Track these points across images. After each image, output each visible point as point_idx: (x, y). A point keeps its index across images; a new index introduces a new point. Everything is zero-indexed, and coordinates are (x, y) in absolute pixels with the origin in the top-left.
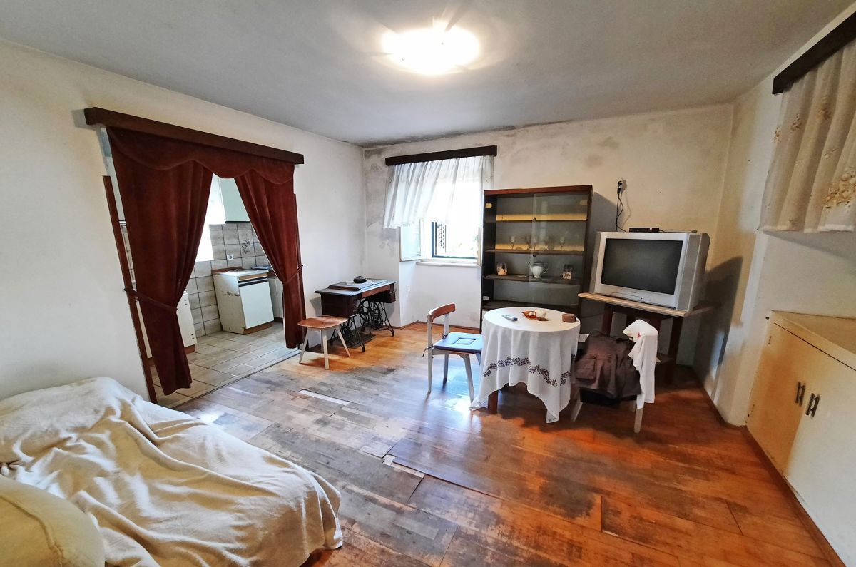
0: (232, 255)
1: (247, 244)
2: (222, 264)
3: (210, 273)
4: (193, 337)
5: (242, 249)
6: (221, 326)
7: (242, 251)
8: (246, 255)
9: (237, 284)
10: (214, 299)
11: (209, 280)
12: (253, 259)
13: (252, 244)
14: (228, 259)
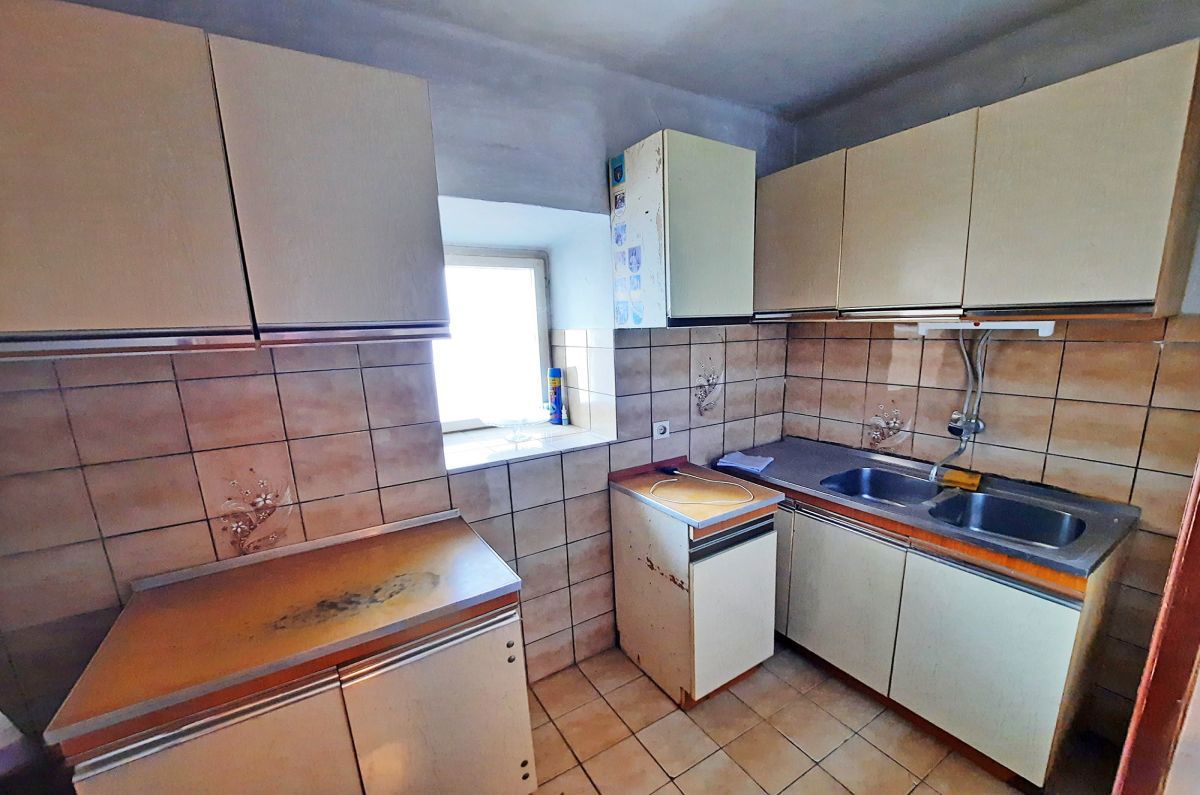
0: (666, 424)
1: (706, 388)
2: (637, 455)
3: (602, 484)
4: (525, 770)
5: (695, 401)
6: (617, 634)
7: (694, 408)
8: (703, 420)
9: (684, 552)
10: (606, 558)
11: (597, 503)
12: (719, 429)
13: (719, 388)
14: (656, 435)
